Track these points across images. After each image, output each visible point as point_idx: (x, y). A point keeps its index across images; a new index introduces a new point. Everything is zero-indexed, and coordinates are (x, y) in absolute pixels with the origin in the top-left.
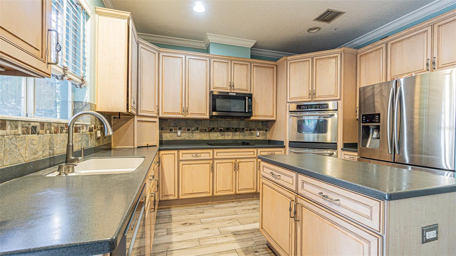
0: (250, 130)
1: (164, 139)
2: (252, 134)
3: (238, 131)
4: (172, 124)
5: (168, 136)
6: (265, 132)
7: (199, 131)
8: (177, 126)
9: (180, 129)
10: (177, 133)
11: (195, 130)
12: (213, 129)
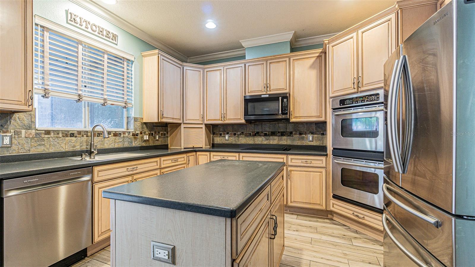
0: (300, 134)
1: (215, 142)
2: (303, 138)
3: (285, 135)
4: (221, 129)
5: (218, 140)
6: (320, 136)
7: (244, 136)
8: (225, 131)
9: (228, 133)
10: (225, 137)
11: (240, 134)
12: (258, 133)
